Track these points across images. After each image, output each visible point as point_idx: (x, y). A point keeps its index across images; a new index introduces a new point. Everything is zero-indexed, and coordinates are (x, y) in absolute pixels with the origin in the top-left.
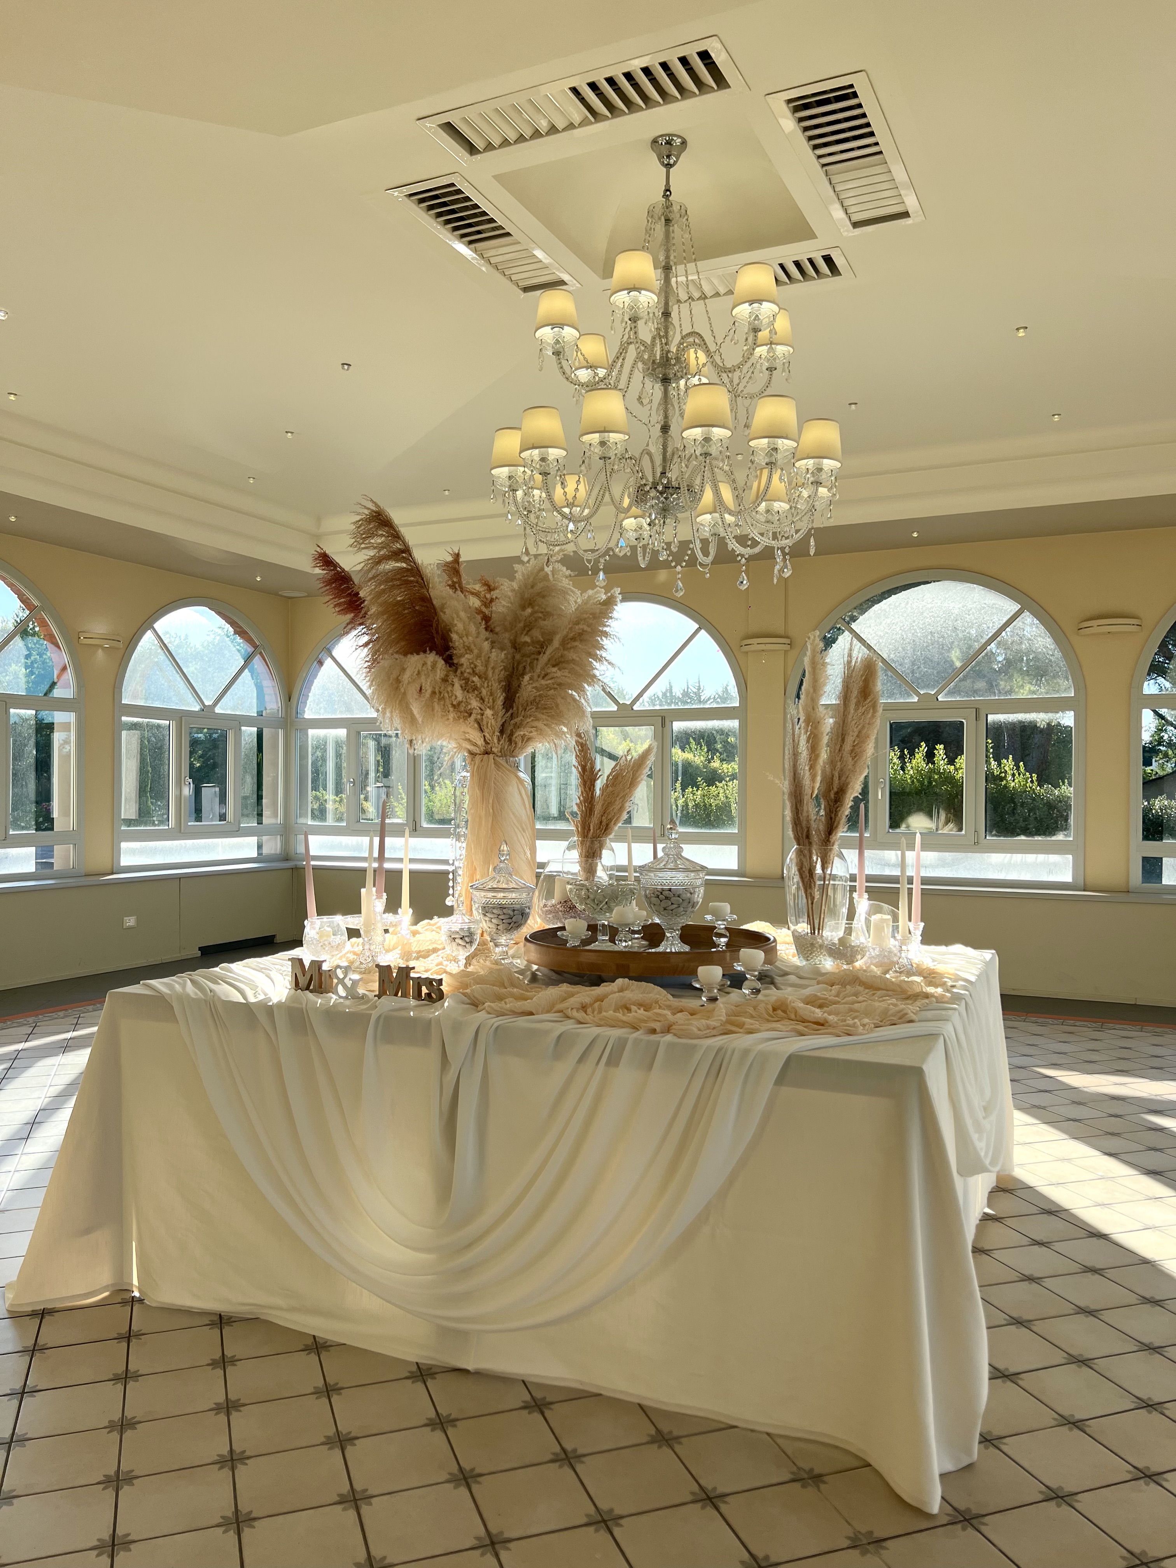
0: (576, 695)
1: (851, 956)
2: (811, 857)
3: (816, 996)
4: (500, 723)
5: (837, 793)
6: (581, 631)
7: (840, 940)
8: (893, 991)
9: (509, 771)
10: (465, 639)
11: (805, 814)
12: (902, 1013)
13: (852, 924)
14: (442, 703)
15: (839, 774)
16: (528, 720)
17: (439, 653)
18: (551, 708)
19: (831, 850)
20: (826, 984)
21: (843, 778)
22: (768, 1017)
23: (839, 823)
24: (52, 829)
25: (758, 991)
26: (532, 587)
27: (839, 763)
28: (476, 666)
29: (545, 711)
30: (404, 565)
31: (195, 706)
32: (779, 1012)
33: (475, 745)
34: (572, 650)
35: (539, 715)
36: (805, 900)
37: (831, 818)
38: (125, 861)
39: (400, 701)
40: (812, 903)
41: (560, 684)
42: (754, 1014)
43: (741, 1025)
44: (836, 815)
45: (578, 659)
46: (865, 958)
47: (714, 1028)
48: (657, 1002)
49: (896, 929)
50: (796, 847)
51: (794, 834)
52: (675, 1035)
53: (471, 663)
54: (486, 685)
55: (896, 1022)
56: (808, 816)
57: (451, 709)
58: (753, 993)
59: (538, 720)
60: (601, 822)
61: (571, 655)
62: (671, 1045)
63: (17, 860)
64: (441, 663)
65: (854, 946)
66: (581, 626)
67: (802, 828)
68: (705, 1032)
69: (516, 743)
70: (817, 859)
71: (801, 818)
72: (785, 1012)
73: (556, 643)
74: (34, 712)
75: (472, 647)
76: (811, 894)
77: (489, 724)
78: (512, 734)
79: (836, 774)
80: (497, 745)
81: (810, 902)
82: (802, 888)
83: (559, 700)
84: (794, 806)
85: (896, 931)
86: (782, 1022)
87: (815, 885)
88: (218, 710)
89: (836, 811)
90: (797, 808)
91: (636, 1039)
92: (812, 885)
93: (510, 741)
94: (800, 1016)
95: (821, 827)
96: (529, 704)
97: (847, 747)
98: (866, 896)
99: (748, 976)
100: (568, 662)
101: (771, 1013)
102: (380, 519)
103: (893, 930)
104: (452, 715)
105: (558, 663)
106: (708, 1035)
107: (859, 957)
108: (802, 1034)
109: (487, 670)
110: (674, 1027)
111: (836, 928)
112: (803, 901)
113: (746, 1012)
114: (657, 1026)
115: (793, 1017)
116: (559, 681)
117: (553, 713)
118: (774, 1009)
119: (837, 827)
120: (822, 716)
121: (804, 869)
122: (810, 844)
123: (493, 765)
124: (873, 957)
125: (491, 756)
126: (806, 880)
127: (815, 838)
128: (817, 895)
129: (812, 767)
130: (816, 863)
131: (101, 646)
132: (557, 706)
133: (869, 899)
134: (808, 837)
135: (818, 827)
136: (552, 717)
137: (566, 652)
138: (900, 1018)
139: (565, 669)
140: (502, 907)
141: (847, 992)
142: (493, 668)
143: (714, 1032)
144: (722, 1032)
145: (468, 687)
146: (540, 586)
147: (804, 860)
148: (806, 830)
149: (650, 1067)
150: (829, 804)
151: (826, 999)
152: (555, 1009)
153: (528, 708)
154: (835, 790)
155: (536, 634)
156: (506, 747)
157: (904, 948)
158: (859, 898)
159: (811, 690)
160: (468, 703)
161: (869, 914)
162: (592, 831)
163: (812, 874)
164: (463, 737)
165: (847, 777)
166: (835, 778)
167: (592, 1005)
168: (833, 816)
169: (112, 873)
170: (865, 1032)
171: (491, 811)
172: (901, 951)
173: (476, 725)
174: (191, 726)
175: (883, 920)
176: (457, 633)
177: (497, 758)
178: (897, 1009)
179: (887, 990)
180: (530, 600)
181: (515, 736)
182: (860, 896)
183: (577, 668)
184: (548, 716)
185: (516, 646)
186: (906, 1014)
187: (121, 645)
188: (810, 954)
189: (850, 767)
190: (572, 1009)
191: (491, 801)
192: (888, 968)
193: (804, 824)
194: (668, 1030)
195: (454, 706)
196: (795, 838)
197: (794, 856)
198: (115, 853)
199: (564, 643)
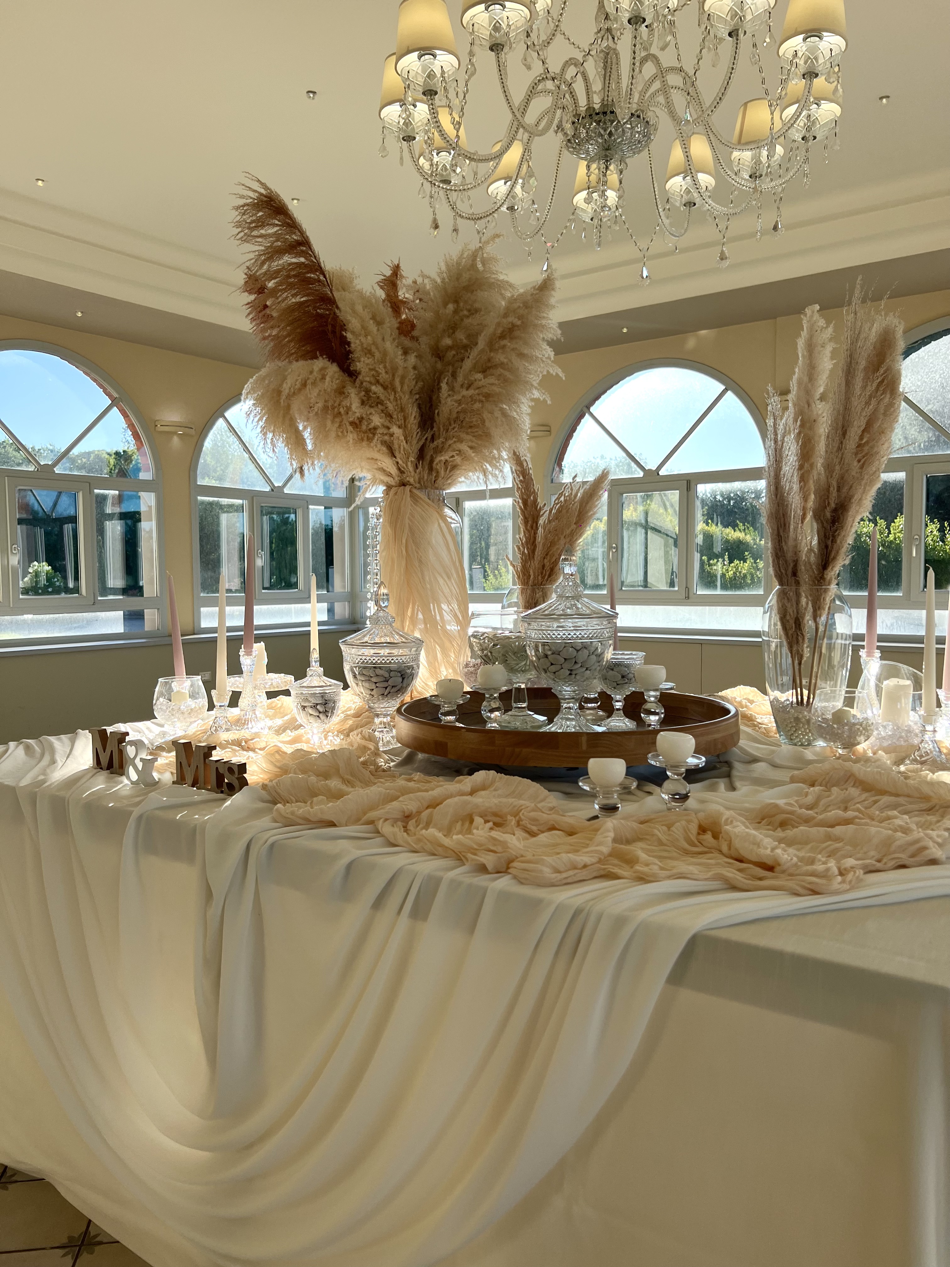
0: (507, 408)
1: (849, 737)
2: (798, 602)
3: (776, 806)
4: (416, 447)
5: (835, 510)
6: (510, 326)
7: (834, 714)
8: (908, 796)
9: (428, 505)
10: (363, 339)
11: (791, 543)
12: (917, 846)
13: (854, 692)
14: (338, 420)
15: (838, 483)
16: (450, 442)
17: (332, 358)
18: (476, 426)
19: (826, 591)
20: (804, 781)
21: (845, 490)
22: (686, 846)
23: (837, 552)
24: (142, 595)
25: (685, 797)
26: (458, 279)
27: (837, 468)
28: (379, 374)
29: (469, 430)
30: (302, 260)
31: (266, 487)
32: (708, 837)
33: (390, 475)
34: (500, 351)
35: (463, 435)
36: (790, 660)
37: (827, 547)
38: (204, 625)
39: (284, 417)
40: (800, 664)
41: (488, 396)
42: (663, 838)
43: (630, 861)
44: (834, 541)
45: (505, 361)
46: (872, 739)
47: (585, 866)
48: (516, 814)
49: (918, 699)
50: (778, 587)
51: (775, 571)
52: (515, 877)
53: (371, 370)
54: (392, 397)
55: (906, 862)
56: (796, 546)
57: (350, 428)
58: (674, 800)
59: (461, 441)
60: (544, 566)
61: (500, 357)
62: (504, 897)
63: (106, 621)
64: (333, 369)
65: (854, 724)
66: (510, 319)
67: (786, 561)
68: (564, 875)
69: (438, 472)
70: (807, 604)
71: (785, 548)
72: (716, 836)
73: (482, 343)
74: (117, 492)
75: (373, 349)
76: (798, 651)
77: (402, 448)
78: (432, 461)
79: (834, 483)
80: (413, 473)
81: (796, 662)
82: (785, 643)
83: (486, 415)
84: (776, 532)
85: (918, 702)
86: (703, 859)
87: (803, 639)
88: (286, 491)
89: (834, 536)
90: (779, 535)
91: (452, 881)
92: (800, 639)
93: (431, 469)
94: (736, 850)
95: (813, 559)
96: (452, 422)
97: (851, 444)
98: (878, 654)
99: (669, 773)
100: (495, 367)
101: (693, 838)
102: (272, 206)
103: (914, 701)
104: (351, 436)
105: (486, 368)
106: (569, 880)
107: (862, 738)
108: (734, 888)
109: (394, 379)
110: (515, 864)
111: (831, 697)
112: (786, 659)
113: (653, 835)
114: (489, 860)
115: (725, 848)
116: (485, 390)
117: (480, 433)
118: (702, 830)
119: (834, 558)
120: (820, 412)
121: (788, 617)
122: (798, 583)
123: (409, 499)
124: (884, 738)
125: (408, 488)
126: (790, 632)
127: (805, 576)
128: (807, 653)
129: (803, 479)
130: (806, 609)
131: (175, 433)
132: (483, 422)
133: (882, 658)
134: (795, 574)
135: (809, 560)
136: (479, 437)
137: (492, 354)
138: (913, 856)
139: (493, 375)
140: (375, 667)
141: (832, 797)
142: (403, 378)
143: (583, 874)
144: (595, 874)
145: (368, 400)
146: (466, 276)
147: (789, 605)
148: (792, 565)
149: (472, 929)
150: (823, 527)
151: (792, 813)
152: (365, 818)
153: (450, 428)
154: (833, 505)
155: (461, 336)
156: (426, 478)
157: (929, 728)
158: (868, 656)
159: (806, 379)
160: (369, 421)
161: (880, 679)
162: (532, 577)
163: (800, 625)
164: (376, 466)
165: (851, 487)
166: (832, 489)
167: (419, 813)
168: (829, 543)
169: (194, 634)
170: (846, 886)
171: (404, 552)
172: (924, 731)
173: (385, 449)
174: (263, 505)
175: (899, 688)
176: (353, 333)
177: (415, 491)
178: (909, 838)
179: (897, 795)
180: (456, 297)
181: (435, 463)
182: (870, 654)
183: (507, 374)
184: (474, 436)
185: (438, 353)
186: (925, 848)
187: (192, 432)
188: (795, 731)
189: (854, 473)
190: (386, 820)
191: (404, 541)
192: (904, 754)
193: (789, 555)
194: (503, 869)
195: (352, 423)
196: (776, 576)
197: (774, 602)
198: (196, 616)
199: (491, 345)
